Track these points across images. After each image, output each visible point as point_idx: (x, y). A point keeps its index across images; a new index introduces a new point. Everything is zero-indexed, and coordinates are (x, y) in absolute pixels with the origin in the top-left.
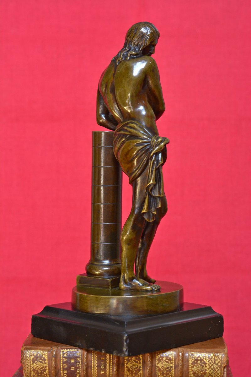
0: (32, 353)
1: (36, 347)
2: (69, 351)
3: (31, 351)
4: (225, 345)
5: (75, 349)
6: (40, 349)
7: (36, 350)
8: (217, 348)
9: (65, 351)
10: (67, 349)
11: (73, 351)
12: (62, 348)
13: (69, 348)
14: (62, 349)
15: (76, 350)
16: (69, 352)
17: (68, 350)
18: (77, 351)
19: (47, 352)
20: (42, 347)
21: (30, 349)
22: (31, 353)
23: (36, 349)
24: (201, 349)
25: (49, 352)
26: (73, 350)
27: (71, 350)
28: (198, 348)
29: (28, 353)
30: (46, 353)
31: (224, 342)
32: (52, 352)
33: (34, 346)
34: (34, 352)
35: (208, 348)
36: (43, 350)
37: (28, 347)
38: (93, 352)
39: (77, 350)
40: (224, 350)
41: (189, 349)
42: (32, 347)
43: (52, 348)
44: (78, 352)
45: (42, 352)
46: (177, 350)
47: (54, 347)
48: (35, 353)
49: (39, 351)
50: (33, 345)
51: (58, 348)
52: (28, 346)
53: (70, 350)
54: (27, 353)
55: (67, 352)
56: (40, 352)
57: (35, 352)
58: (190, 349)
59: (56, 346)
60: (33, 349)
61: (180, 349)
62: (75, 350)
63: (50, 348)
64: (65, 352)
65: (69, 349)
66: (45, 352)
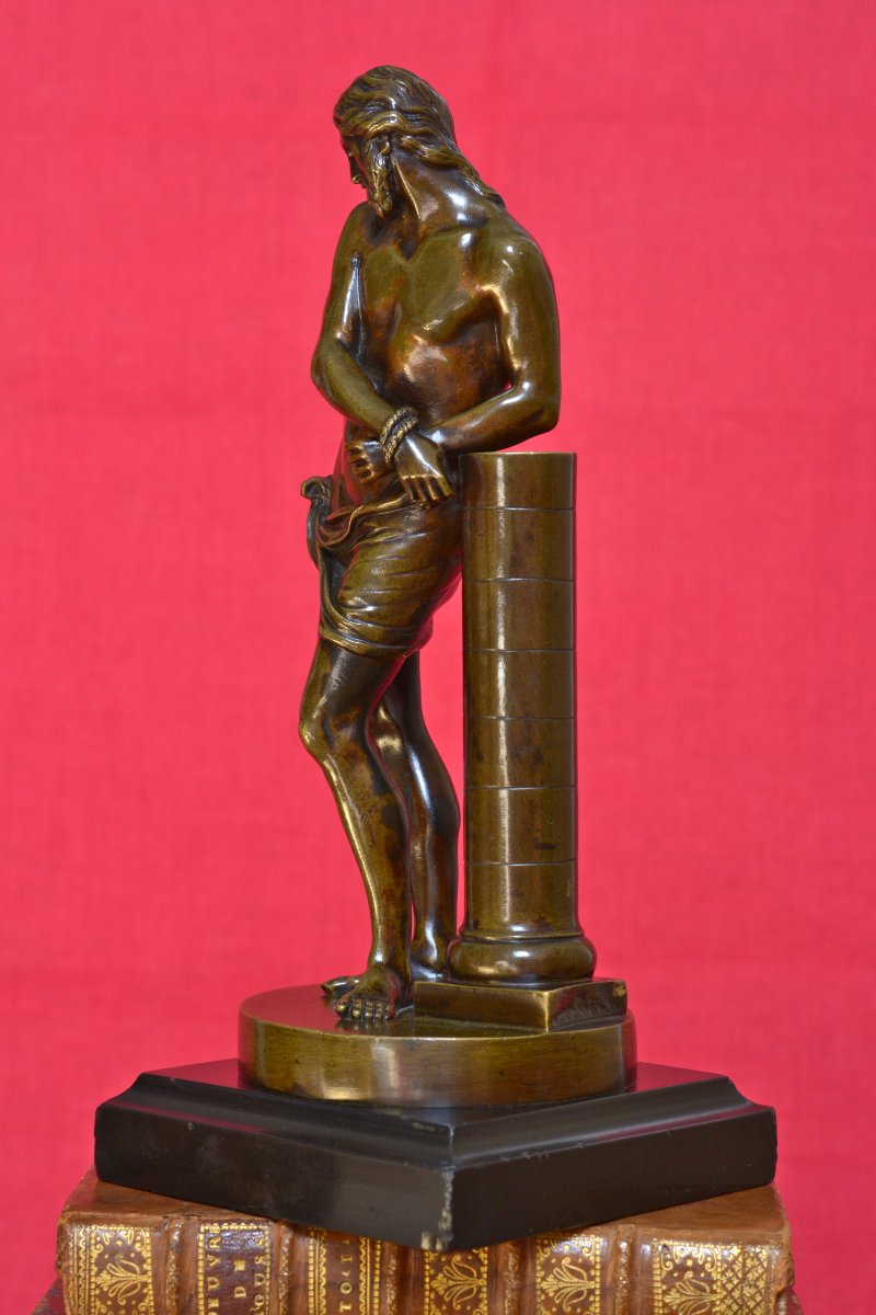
0: (97, 1235)
1: (111, 1215)
2: (229, 1230)
3: (93, 1227)
4: (784, 1215)
5: (248, 1223)
6: (126, 1223)
7: (109, 1225)
8: (753, 1226)
9: (215, 1228)
10: (221, 1223)
11: (243, 1231)
12: (203, 1218)
13: (227, 1218)
14: (205, 1222)
15: (253, 1226)
16: (228, 1234)
17: (225, 1226)
18: (255, 1231)
19: (150, 1231)
20: (133, 1215)
21: (88, 1222)
22: (93, 1235)
23: (109, 1222)
24: (699, 1229)
25: (158, 1234)
26: (241, 1228)
27: (237, 1227)
28: (686, 1224)
29: (81, 1234)
30: (148, 1234)
31: (780, 1207)
32: (168, 1234)
33: (103, 1210)
34: (104, 1233)
35: (722, 1226)
36: (135, 1226)
37: (81, 1213)
38: (312, 1234)
39: (255, 1227)
40: (779, 1233)
41: (654, 1230)
42: (98, 1214)
43: (167, 1220)
44: (261, 1235)
45: (131, 1231)
46: (611, 1230)
47: (175, 1216)
48: (108, 1235)
49: (122, 1227)
50: (98, 1207)
51: (188, 1219)
52: (84, 1211)
53: (232, 1227)
54: (79, 1235)
55: (219, 1235)
56: (125, 1233)
57: (108, 1231)
58: (657, 1227)
59: (181, 1210)
60: (99, 1221)
61: (623, 1228)
62: (250, 1228)
63: (160, 1218)
64: (214, 1232)
65: (229, 1222)
66: (142, 1233)
